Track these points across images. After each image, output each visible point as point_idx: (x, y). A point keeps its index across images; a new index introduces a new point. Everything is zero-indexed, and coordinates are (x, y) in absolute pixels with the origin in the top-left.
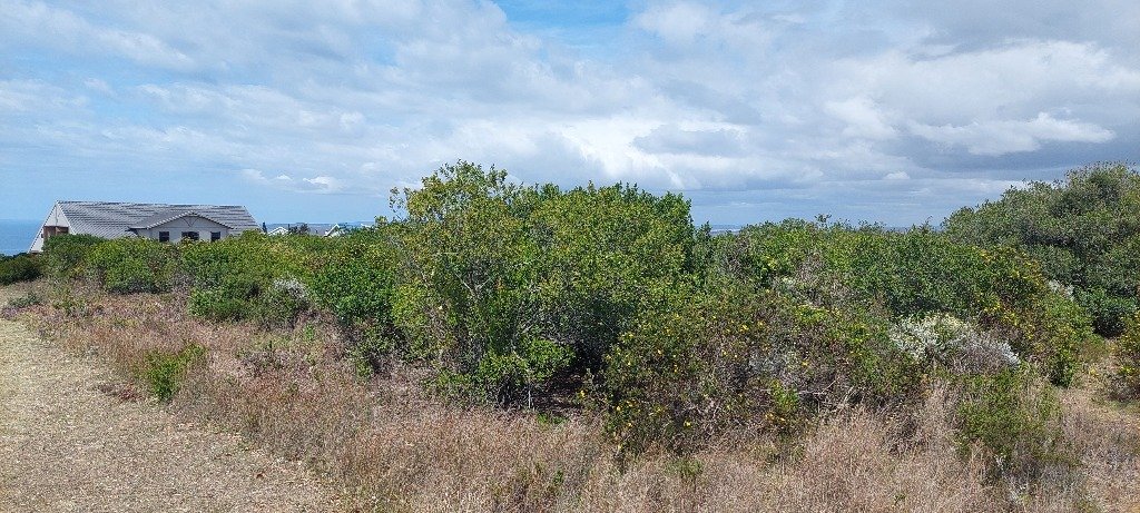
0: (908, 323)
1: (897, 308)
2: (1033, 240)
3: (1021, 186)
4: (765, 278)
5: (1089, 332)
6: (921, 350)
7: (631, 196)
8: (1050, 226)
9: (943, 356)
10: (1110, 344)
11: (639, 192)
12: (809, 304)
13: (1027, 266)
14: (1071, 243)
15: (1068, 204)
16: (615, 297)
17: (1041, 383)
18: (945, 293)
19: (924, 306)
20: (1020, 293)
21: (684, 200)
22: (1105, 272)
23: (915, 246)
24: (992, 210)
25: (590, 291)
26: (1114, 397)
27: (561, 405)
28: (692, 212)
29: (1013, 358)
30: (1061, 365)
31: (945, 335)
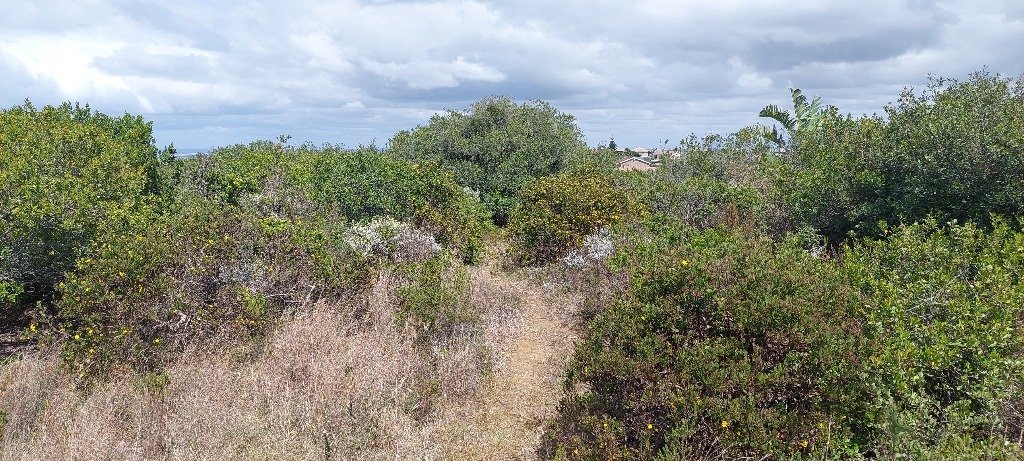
0: (357, 227)
1: (351, 216)
2: (454, 157)
3: (442, 114)
4: (231, 194)
5: (489, 224)
6: (369, 247)
7: (82, 115)
8: (463, 146)
9: (385, 252)
10: (503, 232)
11: (92, 114)
12: (274, 216)
13: (446, 177)
14: (478, 159)
15: (475, 128)
16: (68, 224)
17: (456, 263)
18: (387, 201)
19: (371, 212)
20: (441, 197)
21: (145, 121)
22: (499, 179)
23: (361, 162)
24: (425, 133)
25: (37, 220)
26: (504, 268)
27: (11, 344)
28: (154, 134)
29: (438, 247)
30: (471, 249)
31: (387, 234)
